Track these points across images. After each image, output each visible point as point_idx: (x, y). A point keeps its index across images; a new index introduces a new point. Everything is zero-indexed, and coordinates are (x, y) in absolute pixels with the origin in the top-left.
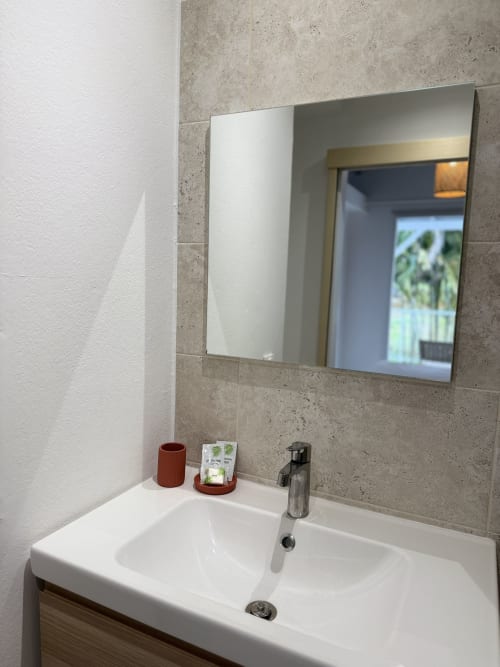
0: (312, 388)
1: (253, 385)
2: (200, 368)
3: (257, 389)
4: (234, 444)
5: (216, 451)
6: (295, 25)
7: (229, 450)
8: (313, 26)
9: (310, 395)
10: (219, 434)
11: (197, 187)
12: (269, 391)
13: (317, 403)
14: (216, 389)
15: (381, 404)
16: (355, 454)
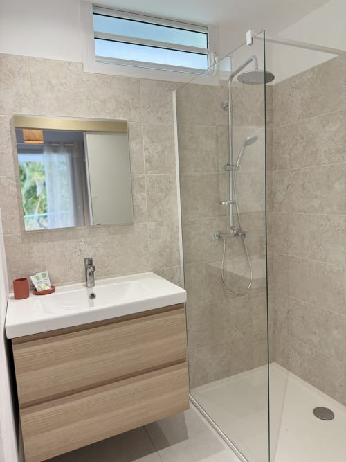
0: (82, 236)
1: (53, 241)
2: (20, 240)
3: (55, 243)
4: (46, 272)
5: (38, 278)
6: (54, 82)
7: (44, 275)
8: (62, 84)
9: (82, 239)
10: (36, 270)
11: (7, 148)
12: (61, 242)
13: (86, 242)
14: (31, 248)
15: (111, 236)
16: (104, 258)
